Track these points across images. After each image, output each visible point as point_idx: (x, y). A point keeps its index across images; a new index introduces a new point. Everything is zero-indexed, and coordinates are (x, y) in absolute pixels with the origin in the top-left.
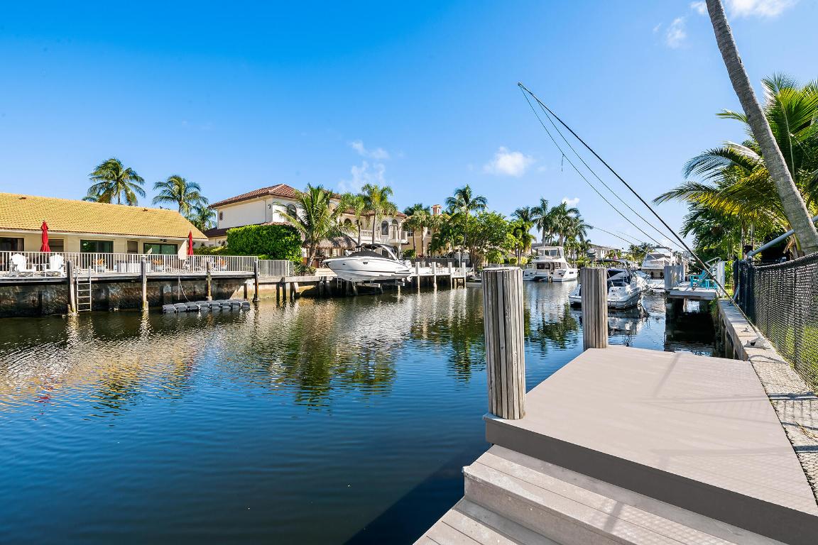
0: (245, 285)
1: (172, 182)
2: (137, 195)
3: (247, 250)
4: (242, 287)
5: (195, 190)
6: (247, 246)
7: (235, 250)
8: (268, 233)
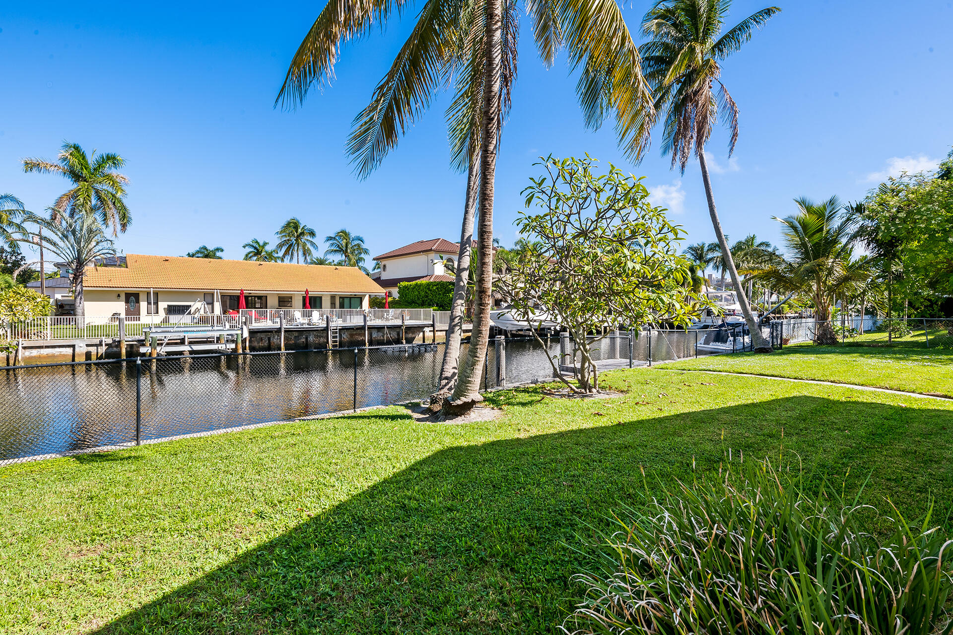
0: (424, 332)
1: (341, 236)
2: (311, 248)
3: (420, 302)
4: (422, 333)
5: (359, 242)
6: (418, 299)
7: (407, 301)
8: (437, 288)
